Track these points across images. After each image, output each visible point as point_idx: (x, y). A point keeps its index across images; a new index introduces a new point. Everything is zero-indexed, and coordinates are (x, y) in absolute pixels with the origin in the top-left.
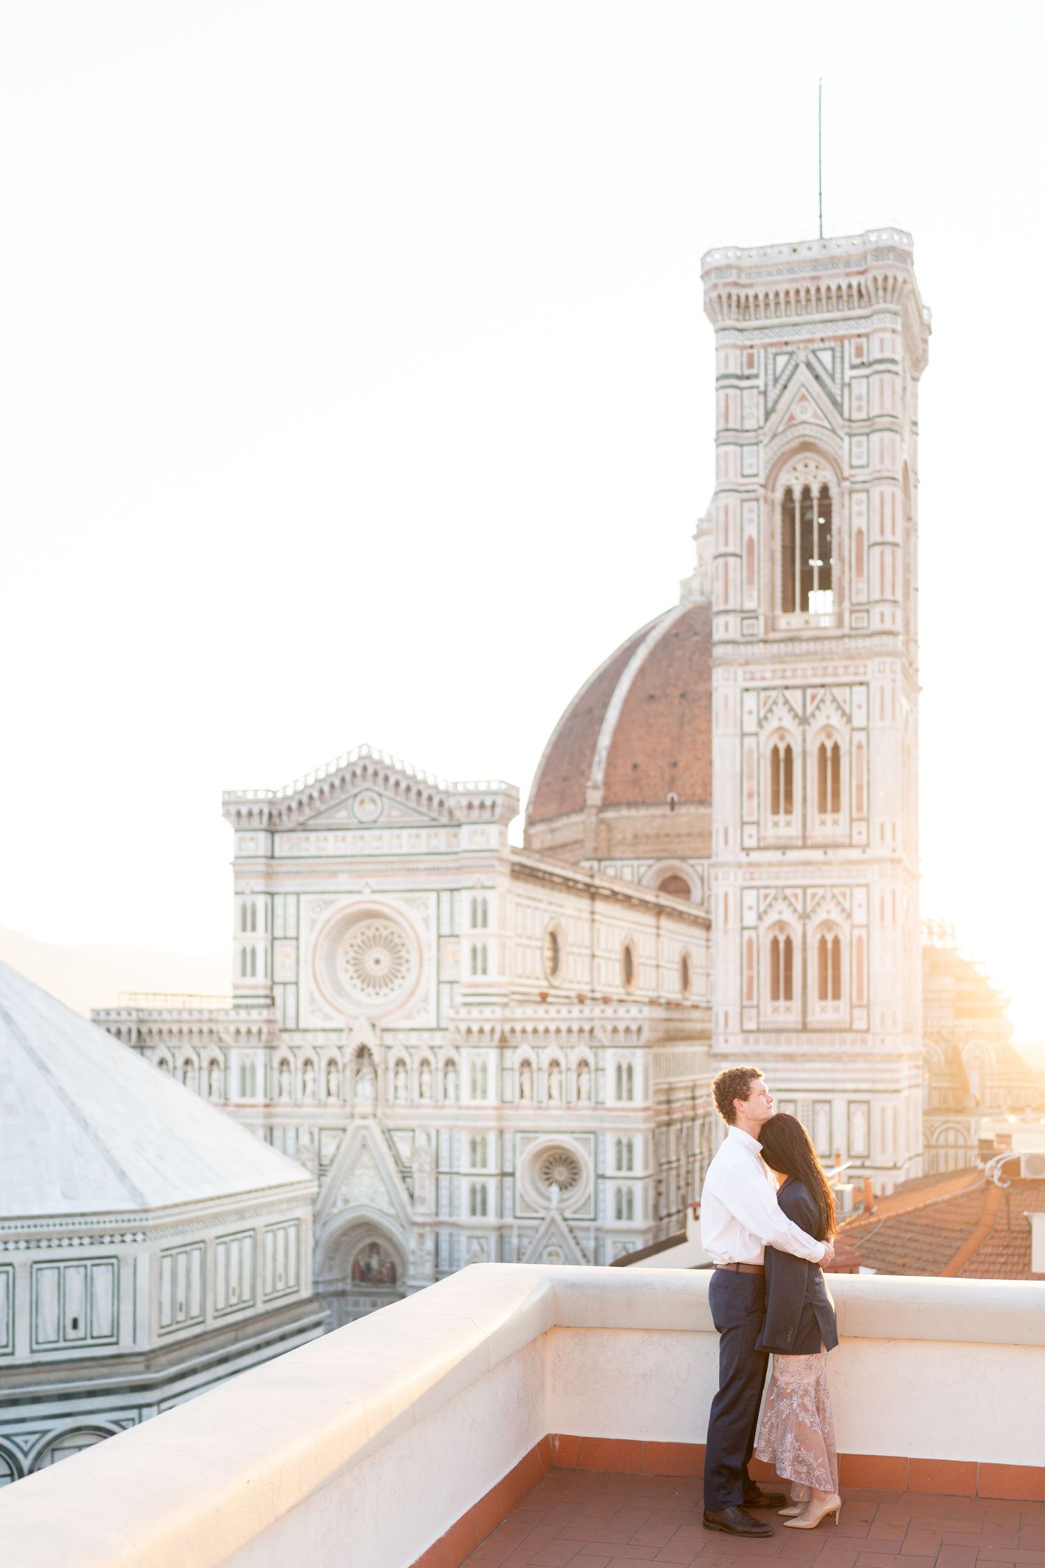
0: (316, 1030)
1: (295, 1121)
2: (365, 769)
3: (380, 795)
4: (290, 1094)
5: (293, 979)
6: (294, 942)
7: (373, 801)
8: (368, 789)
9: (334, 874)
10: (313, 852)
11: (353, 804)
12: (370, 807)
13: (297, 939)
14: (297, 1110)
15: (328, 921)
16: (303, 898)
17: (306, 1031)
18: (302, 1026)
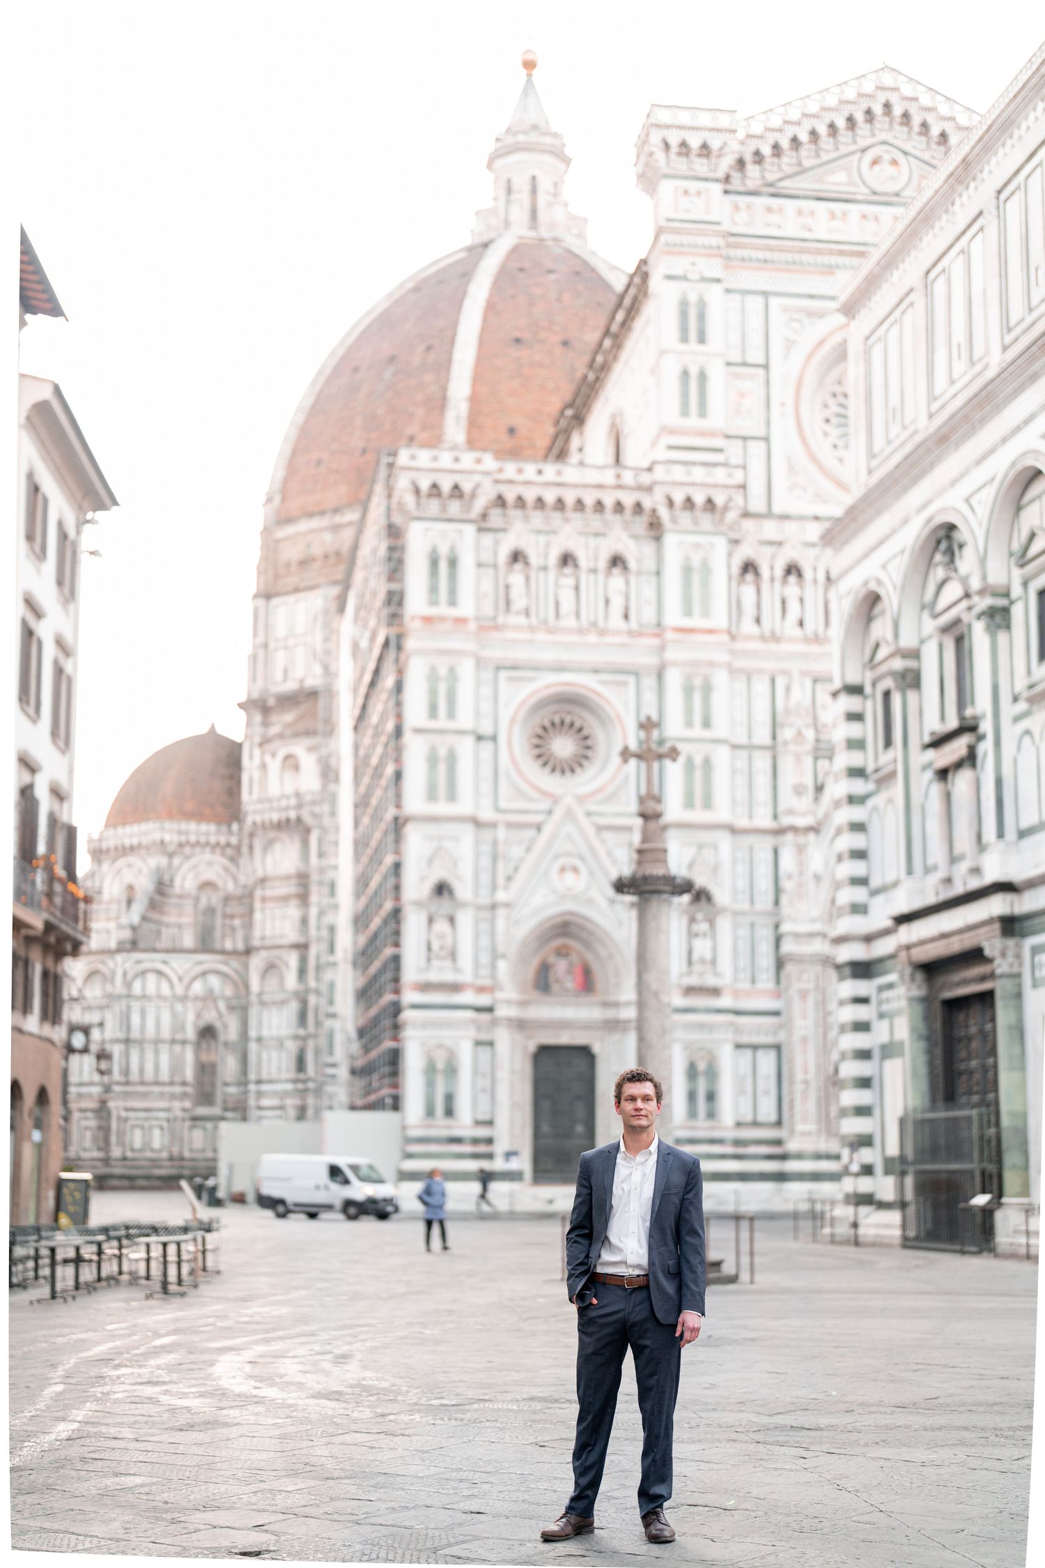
0: (802, 518)
1: (770, 665)
2: (887, 106)
3: (906, 153)
4: (758, 621)
5: (761, 432)
6: (761, 372)
7: (894, 162)
8: (884, 143)
9: (830, 270)
10: (791, 230)
11: (860, 160)
12: (892, 170)
13: (766, 367)
14: (772, 647)
15: (821, 343)
16: (774, 302)
17: (785, 517)
18: (777, 508)
